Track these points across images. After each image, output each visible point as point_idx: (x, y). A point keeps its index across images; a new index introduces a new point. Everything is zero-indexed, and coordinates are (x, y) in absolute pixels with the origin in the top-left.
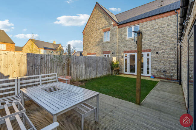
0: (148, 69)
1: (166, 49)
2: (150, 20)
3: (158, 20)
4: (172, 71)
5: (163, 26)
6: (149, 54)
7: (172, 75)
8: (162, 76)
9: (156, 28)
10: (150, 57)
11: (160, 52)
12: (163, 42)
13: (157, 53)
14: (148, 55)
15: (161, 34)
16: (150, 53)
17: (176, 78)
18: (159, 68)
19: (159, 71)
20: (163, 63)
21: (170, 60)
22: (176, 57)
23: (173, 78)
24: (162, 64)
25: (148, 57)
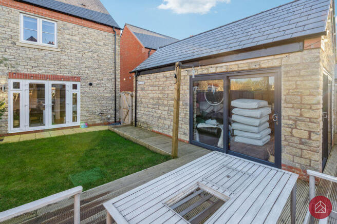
0: (75, 112)
1: (102, 80)
2: (79, 24)
3: (92, 30)
4: (109, 112)
5: (99, 43)
6: (76, 85)
7: (109, 116)
8: (98, 121)
9: (89, 43)
10: (78, 91)
11: (94, 83)
12: (99, 68)
13: (91, 84)
14: (75, 87)
15: (95, 55)
16: (78, 84)
17: (114, 120)
18: (92, 109)
19: (93, 113)
20: (99, 100)
21: (107, 95)
22: (114, 91)
23: (110, 121)
24: (97, 102)
25: (75, 91)
